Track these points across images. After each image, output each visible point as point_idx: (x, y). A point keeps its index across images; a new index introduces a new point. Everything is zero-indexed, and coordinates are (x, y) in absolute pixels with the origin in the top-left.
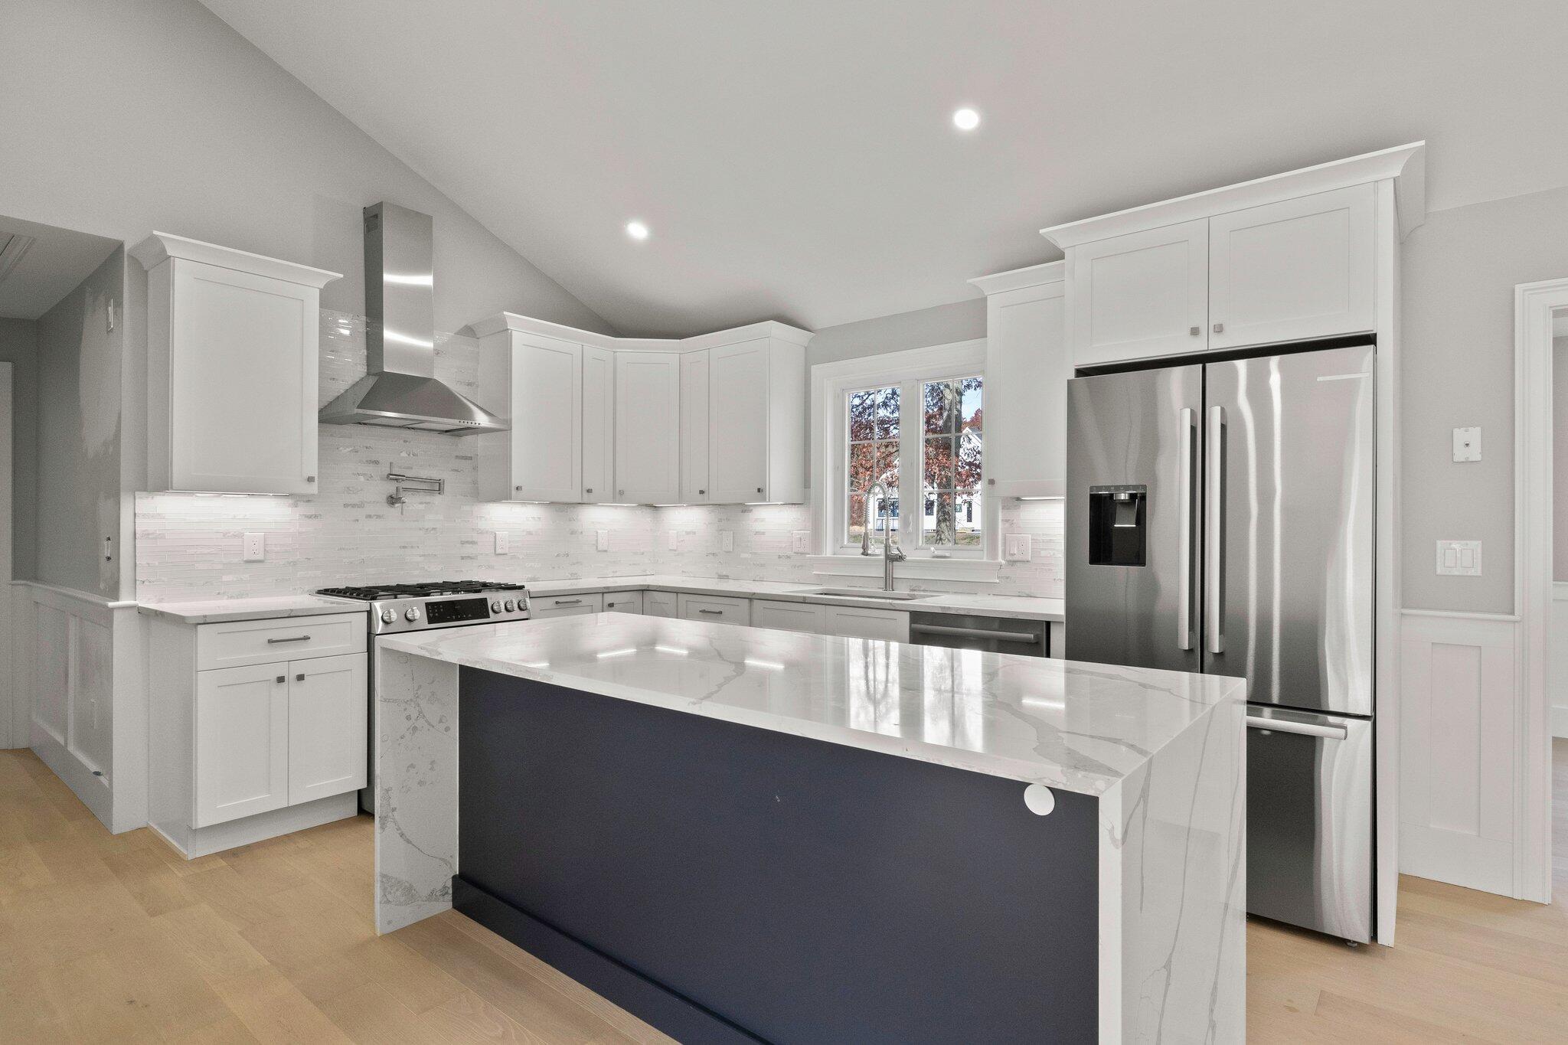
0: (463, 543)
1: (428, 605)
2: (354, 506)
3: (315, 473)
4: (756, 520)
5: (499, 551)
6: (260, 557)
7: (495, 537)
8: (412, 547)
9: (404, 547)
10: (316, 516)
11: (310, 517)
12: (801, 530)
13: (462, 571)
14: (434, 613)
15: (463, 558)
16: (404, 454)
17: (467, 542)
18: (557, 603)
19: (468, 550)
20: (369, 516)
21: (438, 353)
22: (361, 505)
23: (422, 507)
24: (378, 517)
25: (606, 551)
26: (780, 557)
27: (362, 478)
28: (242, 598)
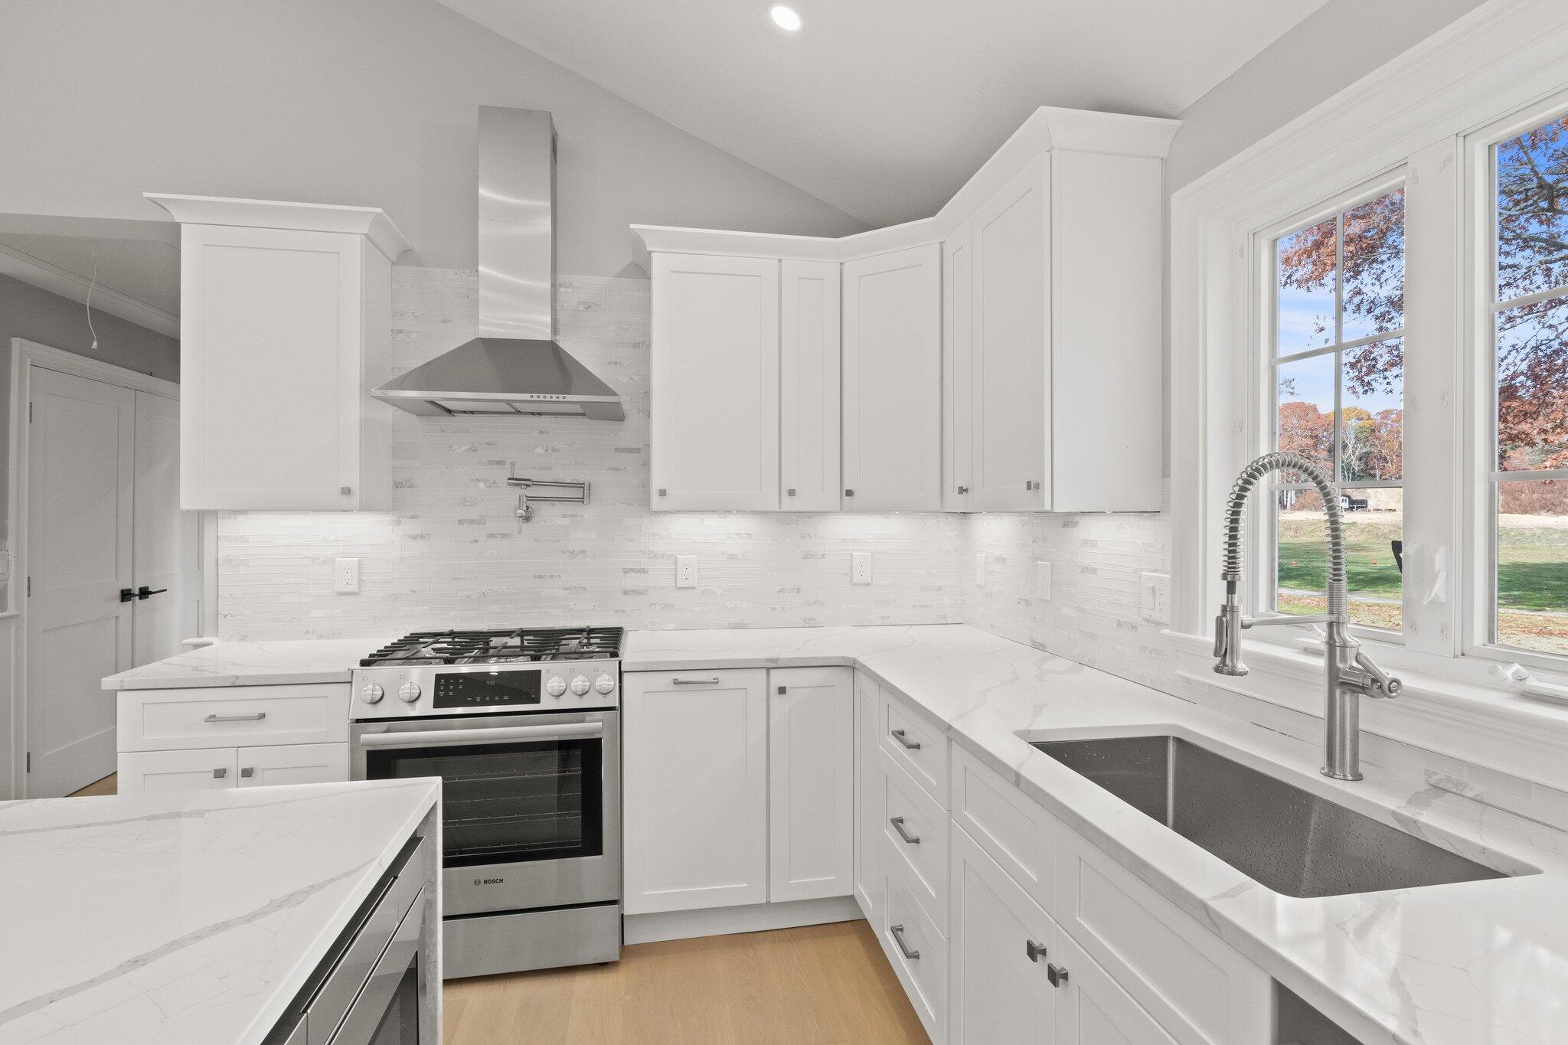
0: (625, 571)
1: (439, 677)
2: (471, 522)
3: (354, 483)
4: (1085, 543)
5: (681, 583)
6: (354, 588)
7: (676, 562)
8: (551, 577)
9: (540, 577)
10: (422, 537)
11: (415, 537)
12: (1155, 571)
13: (624, 611)
14: (447, 690)
15: (625, 593)
16: (539, 450)
17: (633, 570)
18: (676, 682)
19: (633, 581)
20: (492, 536)
21: (589, 306)
22: (480, 521)
23: (566, 521)
24: (504, 536)
25: (868, 584)
26: (1119, 624)
27: (482, 485)
28: (333, 638)
